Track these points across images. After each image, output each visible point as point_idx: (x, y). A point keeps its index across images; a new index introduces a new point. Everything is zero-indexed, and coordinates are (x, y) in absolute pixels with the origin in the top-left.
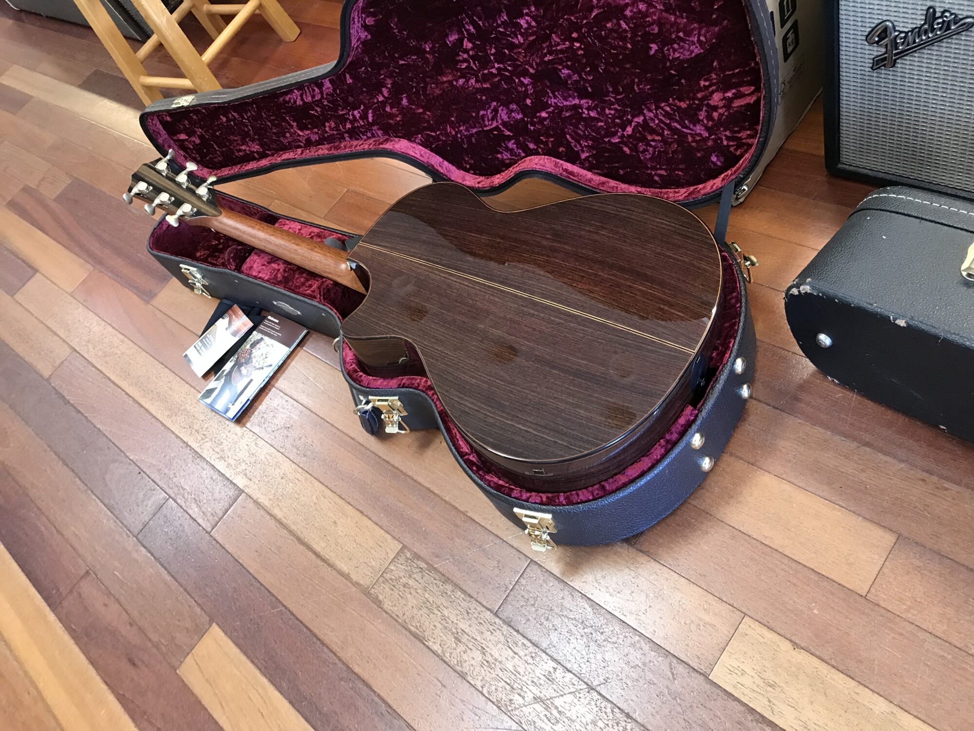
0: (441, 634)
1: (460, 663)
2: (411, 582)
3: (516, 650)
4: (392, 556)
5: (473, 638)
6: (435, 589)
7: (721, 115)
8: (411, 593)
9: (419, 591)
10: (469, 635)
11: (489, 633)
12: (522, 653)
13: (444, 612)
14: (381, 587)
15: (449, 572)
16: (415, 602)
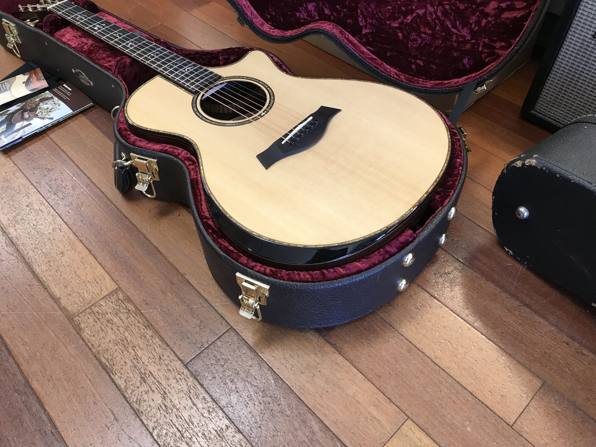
0: (129, 371)
1: (139, 401)
2: (115, 320)
3: (195, 402)
4: (105, 293)
5: (158, 381)
6: (135, 330)
7: (489, 22)
8: (112, 329)
9: (121, 329)
10: (155, 378)
11: (175, 381)
12: (200, 406)
13: (138, 353)
14: (86, 317)
15: (153, 319)
16: (113, 337)
